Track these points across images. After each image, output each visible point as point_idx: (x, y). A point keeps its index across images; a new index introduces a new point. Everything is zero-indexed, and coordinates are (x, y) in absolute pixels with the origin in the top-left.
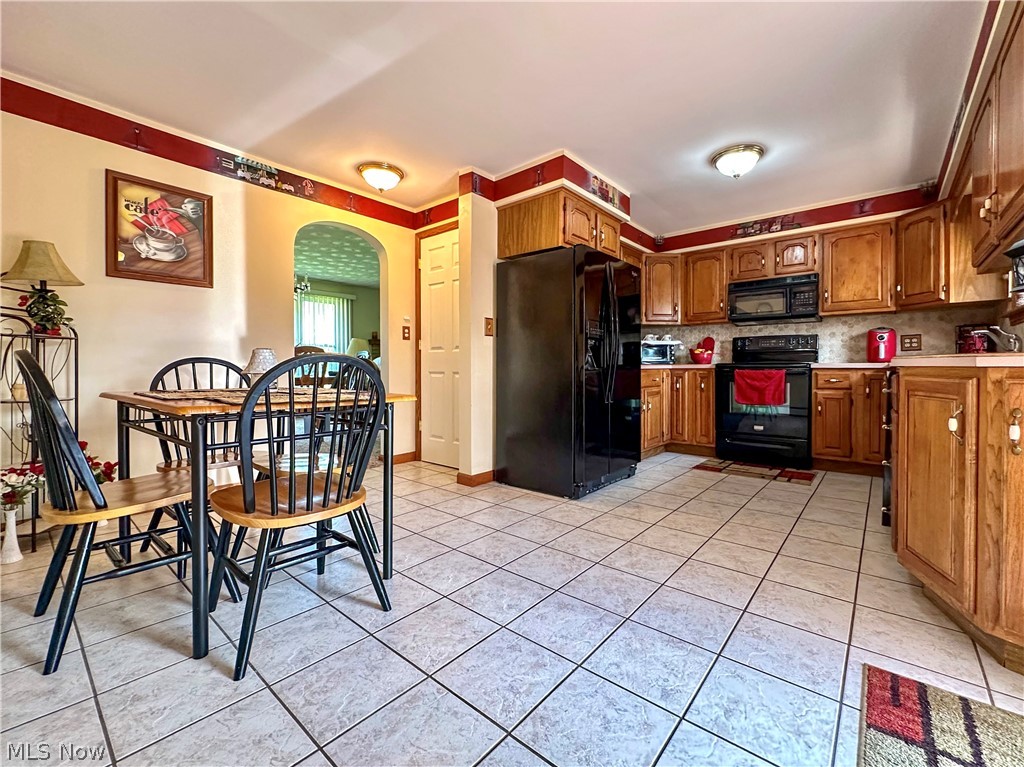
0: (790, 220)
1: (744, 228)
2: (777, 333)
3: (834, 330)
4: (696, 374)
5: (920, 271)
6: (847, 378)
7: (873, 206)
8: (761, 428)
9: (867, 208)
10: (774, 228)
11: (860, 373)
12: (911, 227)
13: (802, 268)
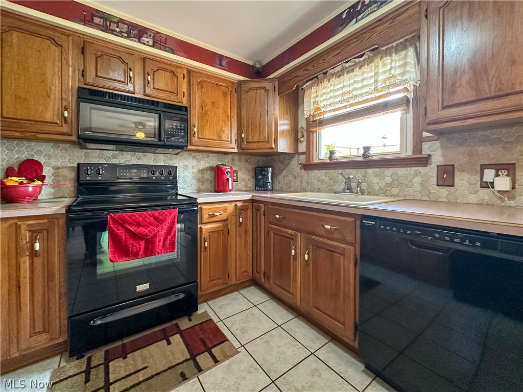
0: (163, 39)
1: (105, 20)
2: (134, 161)
3: (187, 164)
4: (17, 228)
5: (258, 125)
6: (225, 210)
7: (228, 63)
8: (146, 286)
9: (224, 63)
10: (145, 39)
11: (233, 204)
12: (251, 92)
13: (173, 97)
